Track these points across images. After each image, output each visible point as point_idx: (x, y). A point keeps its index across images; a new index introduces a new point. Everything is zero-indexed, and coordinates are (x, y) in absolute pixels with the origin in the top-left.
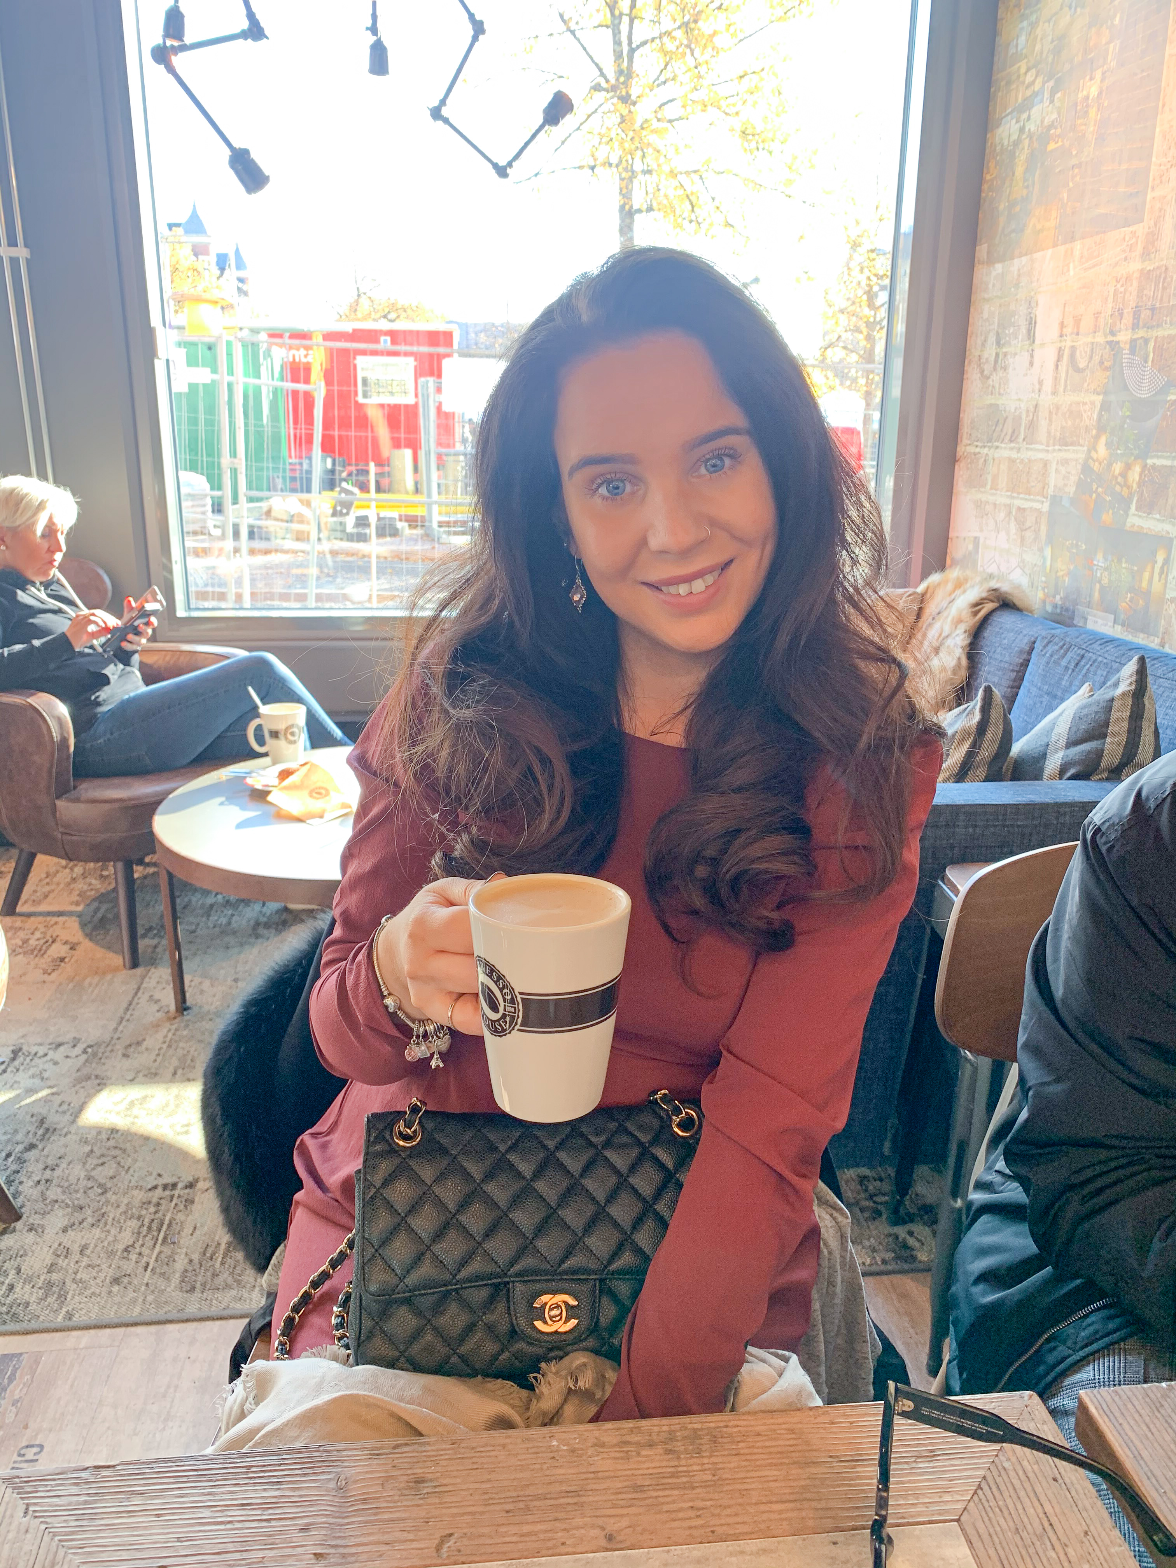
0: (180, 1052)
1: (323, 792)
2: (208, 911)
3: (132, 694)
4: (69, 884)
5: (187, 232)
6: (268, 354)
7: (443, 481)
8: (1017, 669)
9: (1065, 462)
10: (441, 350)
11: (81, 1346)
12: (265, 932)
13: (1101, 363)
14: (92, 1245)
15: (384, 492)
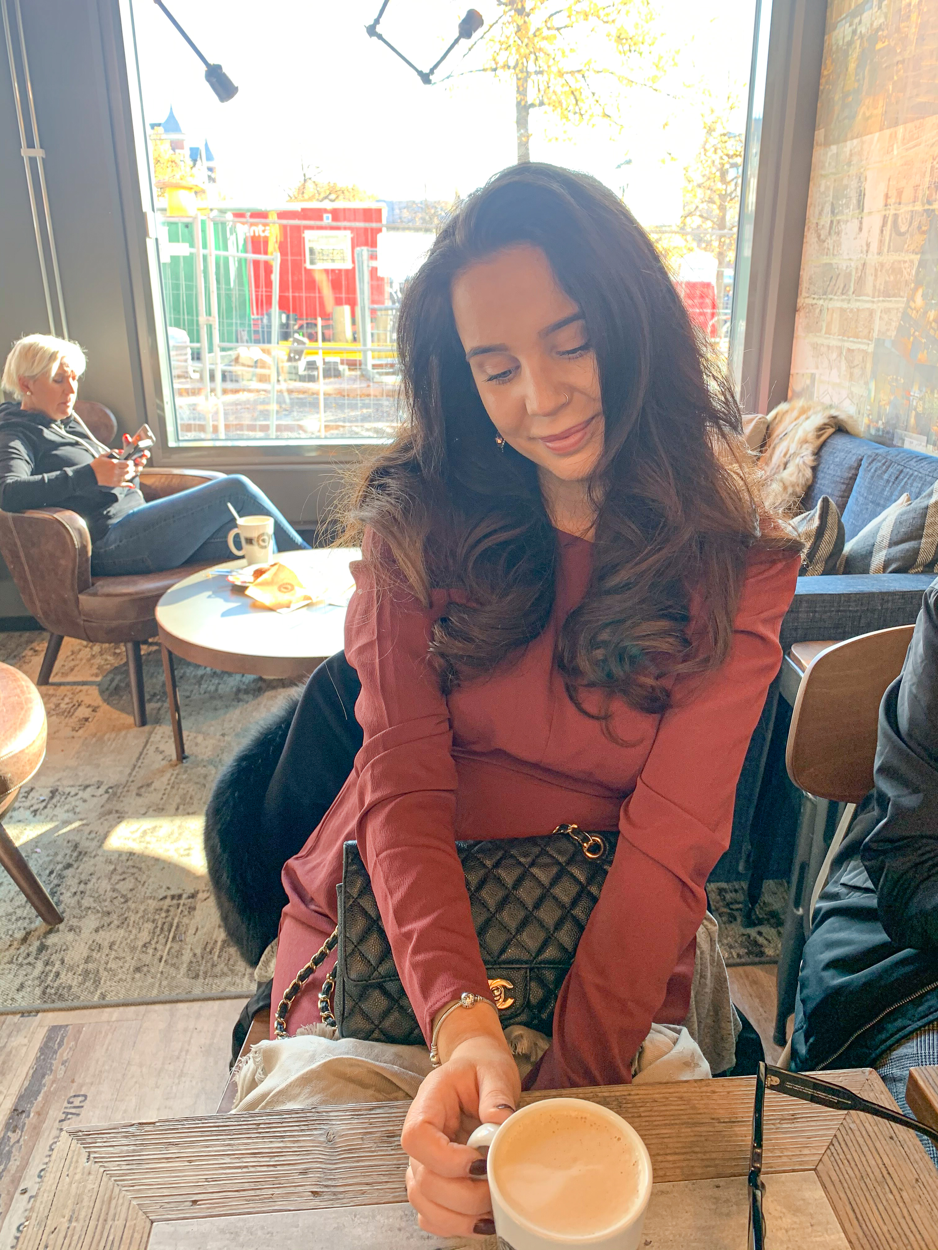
0: (181, 792)
1: (289, 587)
2: (200, 680)
3: (136, 510)
4: (89, 660)
5: (167, 131)
6: (233, 230)
7: (375, 331)
8: (847, 482)
9: (887, 311)
10: (374, 225)
11: (114, 1019)
12: (245, 697)
13: (919, 228)
14: (118, 942)
15: (329, 341)
